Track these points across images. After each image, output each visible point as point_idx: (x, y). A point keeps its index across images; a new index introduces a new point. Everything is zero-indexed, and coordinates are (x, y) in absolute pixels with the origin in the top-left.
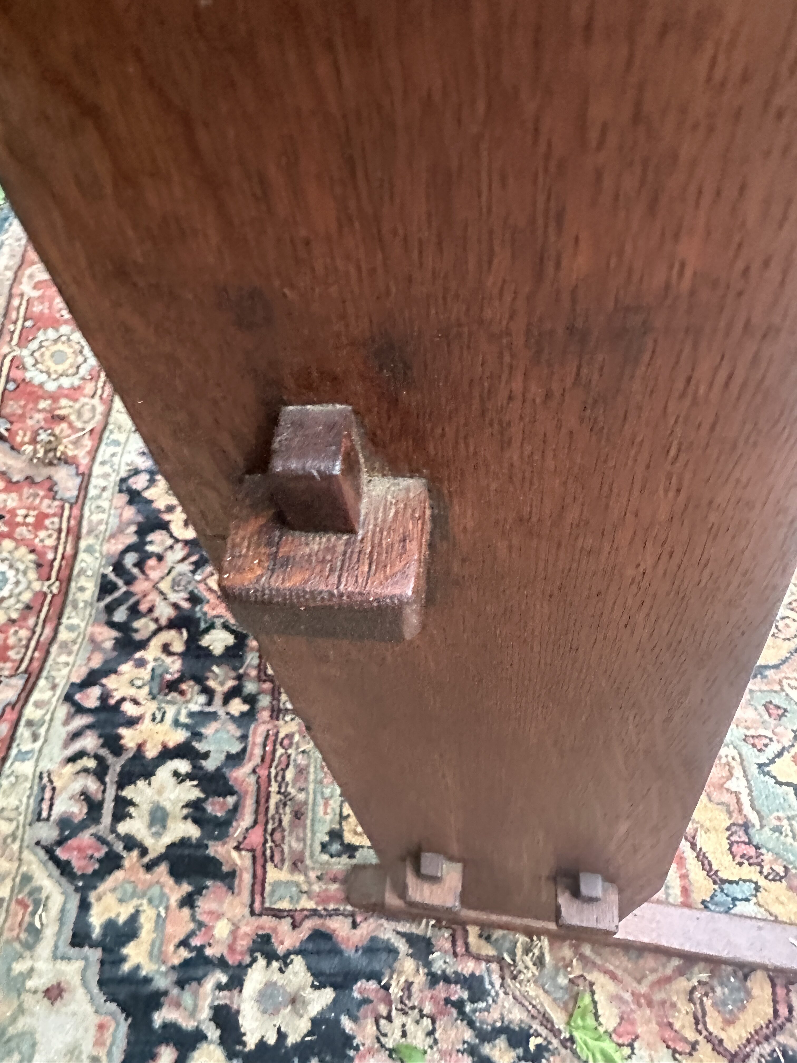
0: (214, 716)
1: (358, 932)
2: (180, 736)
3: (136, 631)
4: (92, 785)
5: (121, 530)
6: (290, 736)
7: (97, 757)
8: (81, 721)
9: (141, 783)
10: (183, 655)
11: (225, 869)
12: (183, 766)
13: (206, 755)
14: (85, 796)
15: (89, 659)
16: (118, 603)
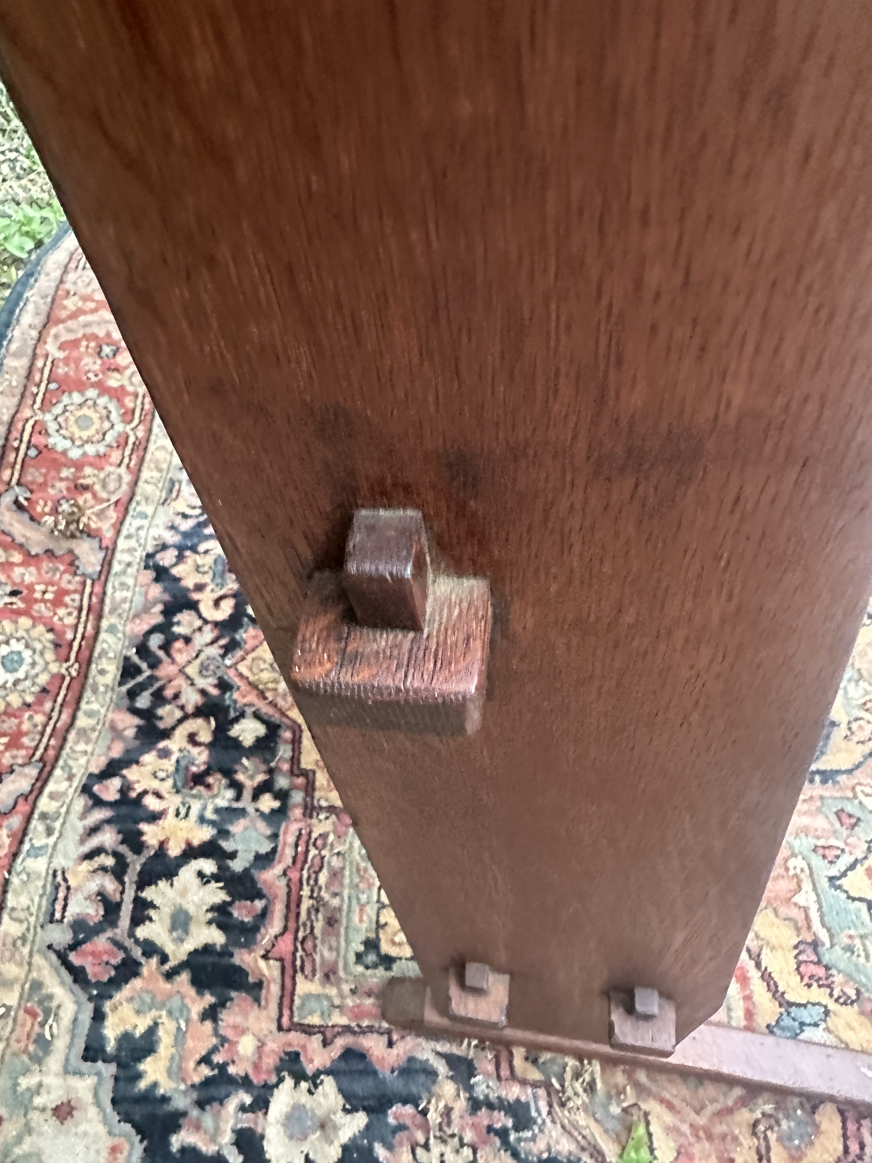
0: (242, 812)
1: (394, 1051)
2: (205, 834)
3: (161, 718)
4: (110, 885)
5: (146, 609)
6: (324, 836)
7: (116, 854)
8: (100, 815)
9: (163, 884)
10: (211, 746)
11: (251, 979)
12: (209, 866)
13: (233, 855)
14: (102, 896)
15: (109, 748)
16: (141, 688)
